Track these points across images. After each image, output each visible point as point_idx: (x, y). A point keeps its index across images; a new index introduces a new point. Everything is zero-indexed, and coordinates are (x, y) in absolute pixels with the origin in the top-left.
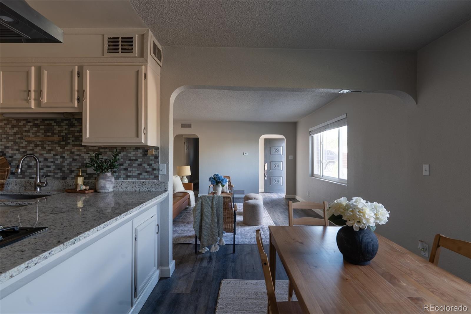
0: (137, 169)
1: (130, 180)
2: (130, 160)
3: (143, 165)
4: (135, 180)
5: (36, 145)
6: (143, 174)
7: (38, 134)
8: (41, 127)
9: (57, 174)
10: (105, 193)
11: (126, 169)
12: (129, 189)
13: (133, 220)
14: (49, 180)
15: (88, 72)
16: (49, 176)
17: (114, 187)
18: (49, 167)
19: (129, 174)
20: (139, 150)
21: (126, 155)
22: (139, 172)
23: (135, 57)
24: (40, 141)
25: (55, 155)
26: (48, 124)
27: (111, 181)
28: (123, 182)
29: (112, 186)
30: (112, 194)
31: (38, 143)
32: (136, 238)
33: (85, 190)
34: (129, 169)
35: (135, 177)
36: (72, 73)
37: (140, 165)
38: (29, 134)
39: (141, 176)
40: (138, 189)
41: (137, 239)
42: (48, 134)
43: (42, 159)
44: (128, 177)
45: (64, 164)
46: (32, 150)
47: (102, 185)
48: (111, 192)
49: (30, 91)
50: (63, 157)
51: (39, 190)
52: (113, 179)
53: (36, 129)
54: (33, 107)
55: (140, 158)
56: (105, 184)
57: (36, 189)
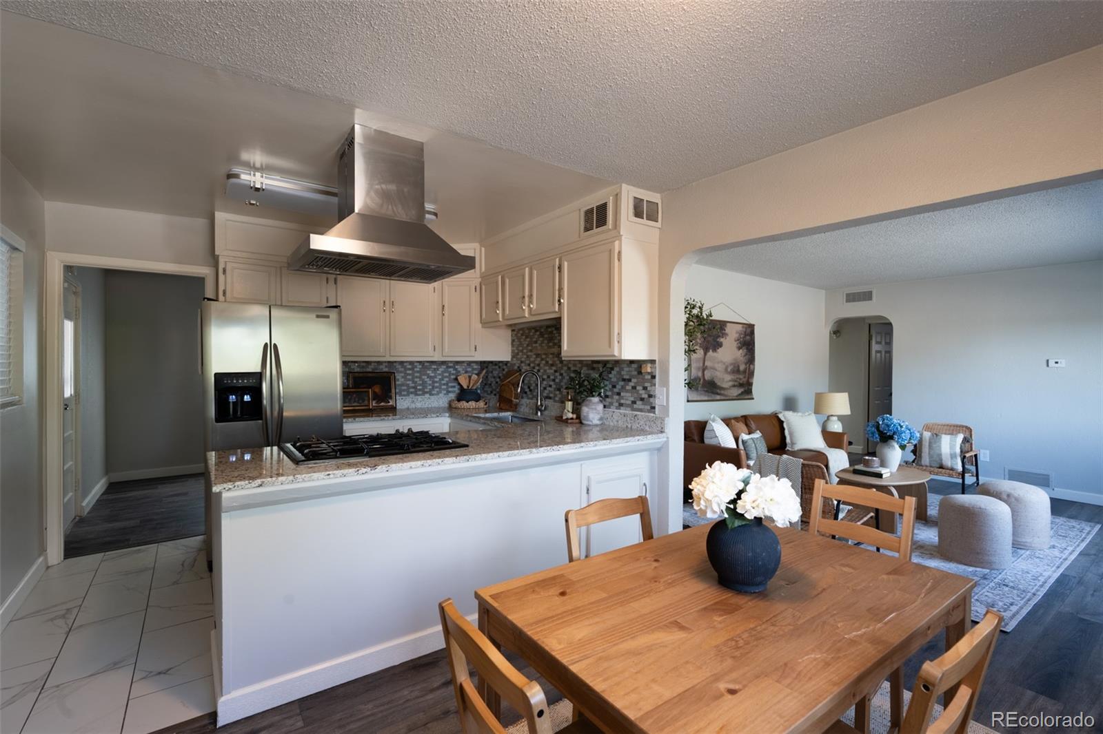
0: (630, 394)
1: (622, 411)
2: (624, 380)
3: (638, 388)
4: (628, 412)
5: (542, 359)
6: (638, 402)
7: (543, 345)
8: (546, 336)
9: (555, 395)
10: (589, 425)
11: (619, 394)
12: (620, 423)
14: (549, 402)
15: (566, 263)
16: (550, 398)
17: (601, 419)
18: (550, 386)
19: (622, 401)
20: (633, 365)
21: (619, 373)
22: (632, 399)
23: (610, 230)
24: (544, 354)
25: (556, 371)
26: (551, 332)
27: (596, 409)
28: (614, 412)
29: (598, 417)
30: (598, 429)
31: (544, 356)
32: (588, 490)
33: (572, 419)
34: (622, 394)
35: (627, 406)
36: (554, 266)
37: (634, 388)
38: (537, 345)
39: (635, 406)
40: (629, 426)
41: (589, 492)
42: (551, 344)
43: (545, 377)
44: (621, 405)
45: (562, 384)
46: (539, 365)
47: (585, 414)
48: (597, 425)
49: (524, 297)
50: (561, 374)
51: (539, 414)
52: (601, 407)
53: (541, 339)
54: (527, 315)
55: (634, 377)
56: (588, 413)
57: (537, 413)
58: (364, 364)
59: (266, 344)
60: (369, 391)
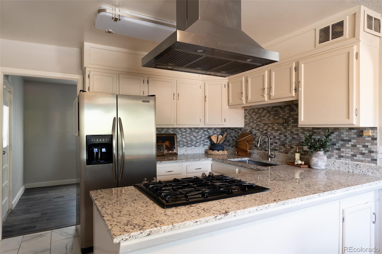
0: (350, 150)
1: (342, 160)
2: (343, 140)
3: (358, 146)
4: (348, 161)
5: (269, 127)
6: (357, 156)
7: (270, 118)
8: (272, 113)
9: (281, 149)
10: (318, 169)
11: (339, 149)
12: (342, 169)
13: (340, 200)
14: (277, 153)
15: (303, 65)
16: (276, 150)
17: (326, 165)
18: (276, 143)
19: (342, 154)
20: (352, 131)
21: (339, 135)
22: (353, 153)
23: (346, 39)
24: (271, 124)
25: (280, 134)
26: (276, 111)
27: (323, 159)
28: (335, 161)
29: (324, 164)
30: (324, 172)
31: (270, 125)
32: (343, 219)
33: (301, 164)
34: (342, 150)
35: (348, 157)
36: (291, 69)
37: (354, 146)
38: (265, 118)
39: (355, 158)
40: (351, 171)
42: (276, 118)
43: (272, 137)
44: (340, 157)
45: (286, 142)
46: (266, 130)
47: (315, 162)
48: (323, 170)
49: (264, 89)
50: (285, 136)
51: (270, 160)
52: (325, 158)
53: (269, 114)
54: (266, 100)
55: (354, 138)
56: (317, 161)
57: (268, 159)
58: (160, 129)
59: (115, 118)
60: (163, 145)
